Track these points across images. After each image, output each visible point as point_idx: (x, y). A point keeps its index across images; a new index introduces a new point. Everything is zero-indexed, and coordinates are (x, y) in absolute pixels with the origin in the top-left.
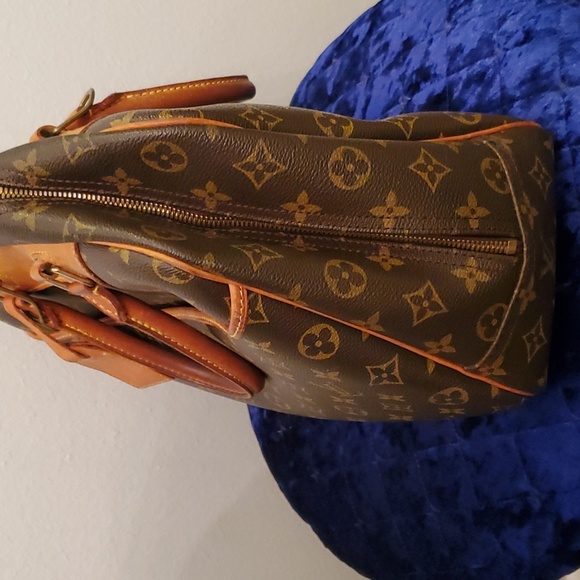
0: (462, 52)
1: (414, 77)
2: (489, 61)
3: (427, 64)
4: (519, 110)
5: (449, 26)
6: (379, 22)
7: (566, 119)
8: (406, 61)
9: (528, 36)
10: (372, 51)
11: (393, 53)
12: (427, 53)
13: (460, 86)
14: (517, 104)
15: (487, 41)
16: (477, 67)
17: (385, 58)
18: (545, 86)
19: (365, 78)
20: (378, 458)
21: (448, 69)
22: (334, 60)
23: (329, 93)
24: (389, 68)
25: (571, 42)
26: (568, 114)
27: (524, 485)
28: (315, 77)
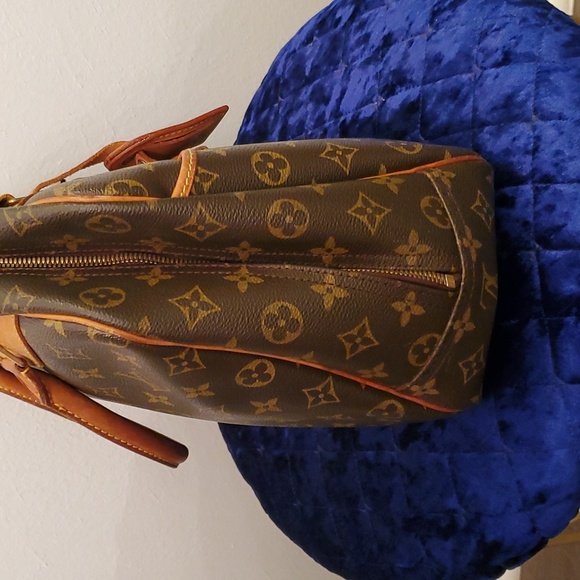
0: (440, 61)
1: (390, 78)
2: (465, 77)
3: (405, 67)
4: (488, 136)
5: (430, 30)
6: (362, 8)
7: (533, 154)
8: (385, 59)
9: (507, 58)
10: (353, 39)
11: (373, 47)
12: (406, 56)
13: (434, 98)
14: (487, 129)
15: (465, 55)
16: (452, 82)
17: (364, 49)
18: (517, 115)
19: (342, 66)
20: (320, 449)
21: (424, 78)
22: (315, 38)
23: (307, 74)
24: (368, 62)
25: (548, 72)
26: (536, 150)
27: (452, 503)
28: (295, 51)
